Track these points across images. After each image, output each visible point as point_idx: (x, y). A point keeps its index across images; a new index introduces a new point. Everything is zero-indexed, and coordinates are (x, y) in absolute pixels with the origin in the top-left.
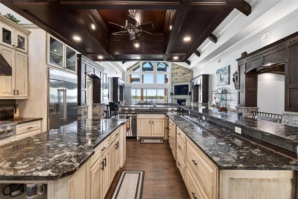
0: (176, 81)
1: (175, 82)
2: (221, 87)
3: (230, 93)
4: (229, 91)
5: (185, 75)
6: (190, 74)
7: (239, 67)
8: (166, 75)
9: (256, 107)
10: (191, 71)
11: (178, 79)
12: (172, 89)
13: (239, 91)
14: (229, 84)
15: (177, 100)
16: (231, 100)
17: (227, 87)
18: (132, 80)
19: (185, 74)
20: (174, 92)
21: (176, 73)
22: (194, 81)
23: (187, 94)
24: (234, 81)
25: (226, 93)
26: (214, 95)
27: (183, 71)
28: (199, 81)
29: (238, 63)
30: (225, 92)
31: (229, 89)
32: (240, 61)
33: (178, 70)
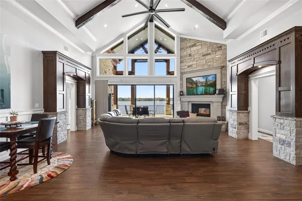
1: (187, 73)
11: (194, 66)
12: (182, 85)
15: (192, 104)
19: (207, 54)
20: (185, 90)
21: (190, 55)
33: (194, 49)
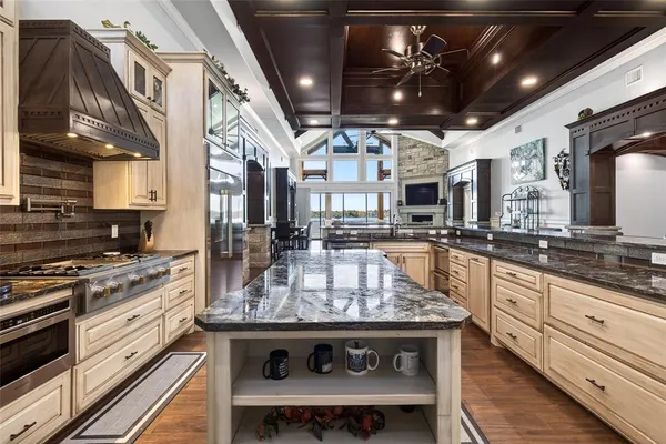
0: (409, 175)
1: (406, 178)
2: (524, 186)
3: (547, 198)
4: (544, 193)
5: (431, 162)
6: (441, 158)
7: (574, 141)
8: (380, 163)
9: (614, 225)
10: (443, 152)
11: (415, 171)
12: (400, 192)
13: (574, 191)
14: (544, 178)
15: (413, 216)
16: (550, 213)
17: (540, 185)
18: (306, 174)
19: (429, 159)
20: (404, 200)
21: (410, 157)
22: (452, 174)
23: (436, 203)
24: (557, 171)
25: (538, 198)
26: (507, 204)
27: (426, 154)
28: (469, 174)
29: (571, 133)
30: (534, 195)
31: (544, 189)
32: (573, 129)
33: (415, 150)
